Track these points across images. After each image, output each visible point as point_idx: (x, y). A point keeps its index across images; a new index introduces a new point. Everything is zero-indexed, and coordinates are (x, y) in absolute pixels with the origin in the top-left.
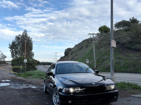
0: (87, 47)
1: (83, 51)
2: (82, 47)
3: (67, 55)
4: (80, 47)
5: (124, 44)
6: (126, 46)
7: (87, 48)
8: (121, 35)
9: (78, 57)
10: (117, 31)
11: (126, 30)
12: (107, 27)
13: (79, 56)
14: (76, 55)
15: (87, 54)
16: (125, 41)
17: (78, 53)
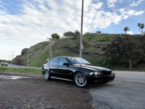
0: (43, 48)
1: (39, 52)
2: (38, 49)
3: (24, 54)
4: (36, 48)
5: (72, 48)
6: (73, 50)
7: (42, 50)
8: (69, 42)
9: (34, 57)
10: (66, 38)
11: (72, 39)
12: (57, 35)
13: (36, 55)
14: (33, 55)
15: (43, 54)
16: (72, 46)
17: (35, 53)
